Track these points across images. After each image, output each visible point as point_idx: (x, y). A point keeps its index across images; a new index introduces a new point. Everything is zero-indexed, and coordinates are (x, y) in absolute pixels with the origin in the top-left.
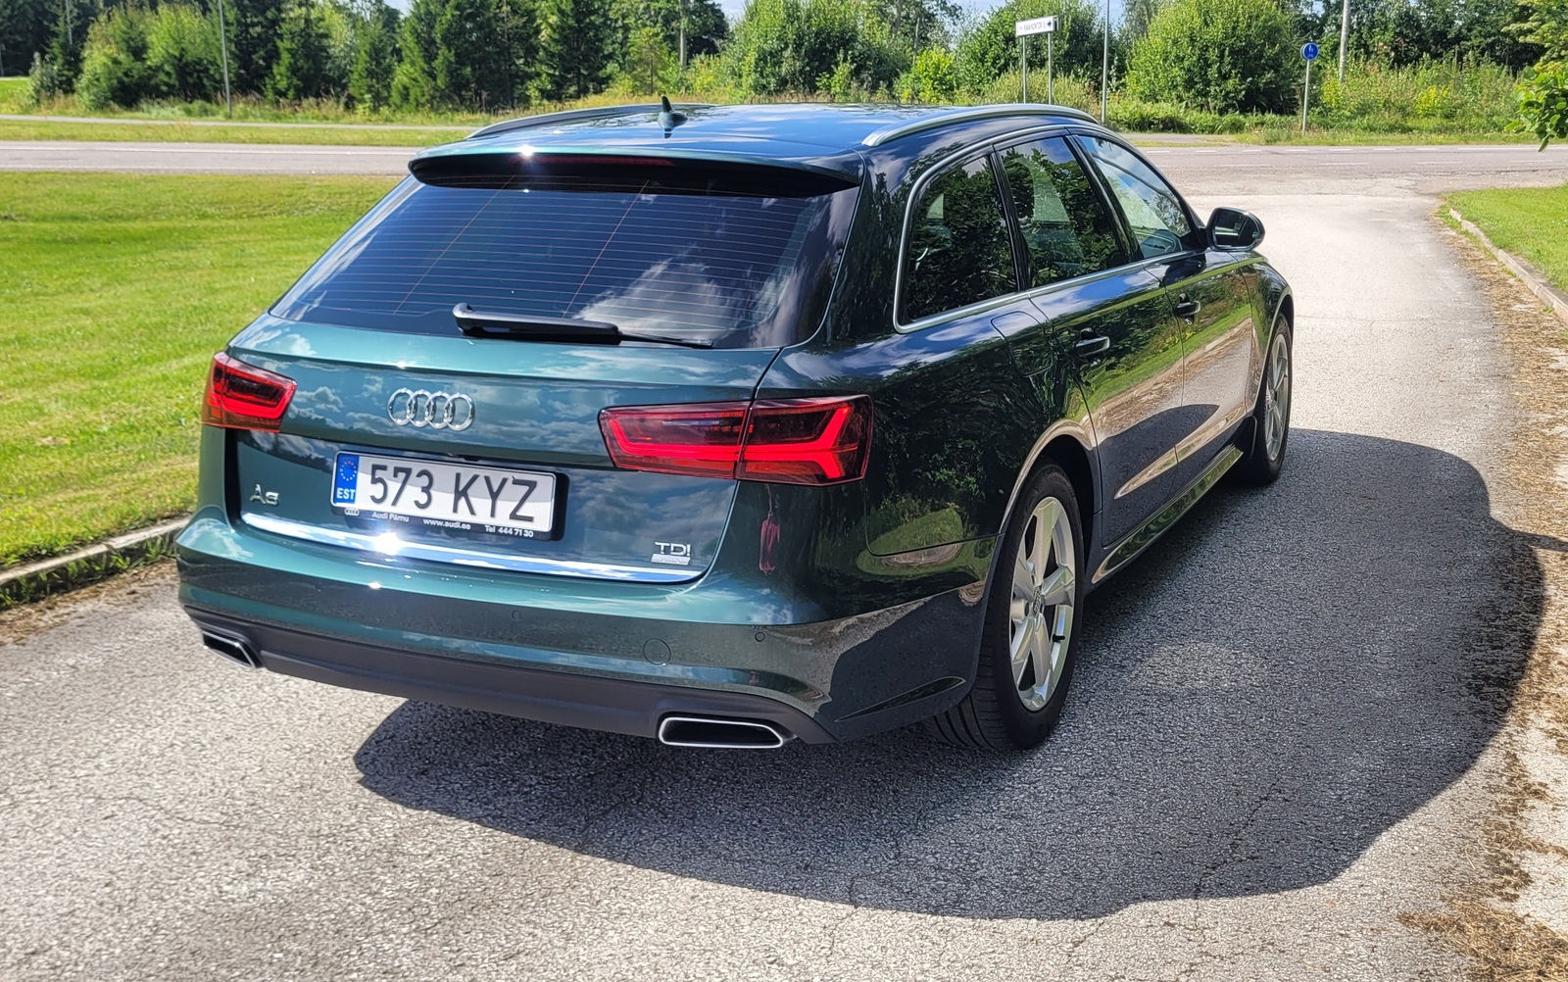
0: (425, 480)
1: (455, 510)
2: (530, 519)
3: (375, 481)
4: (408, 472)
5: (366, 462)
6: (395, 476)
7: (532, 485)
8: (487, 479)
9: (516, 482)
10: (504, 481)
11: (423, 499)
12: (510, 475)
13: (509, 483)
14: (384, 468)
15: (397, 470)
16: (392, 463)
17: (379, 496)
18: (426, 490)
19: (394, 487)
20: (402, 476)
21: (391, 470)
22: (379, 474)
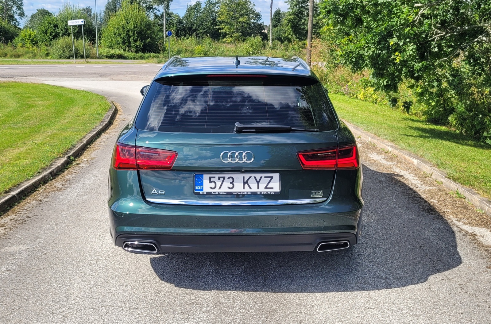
0: (231, 180)
1: (244, 188)
2: (272, 188)
3: (211, 182)
4: (224, 178)
5: (206, 177)
6: (219, 179)
7: (272, 178)
8: (255, 177)
9: (265, 177)
10: (261, 177)
11: (231, 186)
12: (264, 175)
13: (263, 178)
14: (214, 177)
15: (219, 178)
16: (217, 176)
17: (213, 186)
18: (232, 183)
19: (219, 183)
20: (222, 179)
21: (217, 178)
22: (212, 179)
